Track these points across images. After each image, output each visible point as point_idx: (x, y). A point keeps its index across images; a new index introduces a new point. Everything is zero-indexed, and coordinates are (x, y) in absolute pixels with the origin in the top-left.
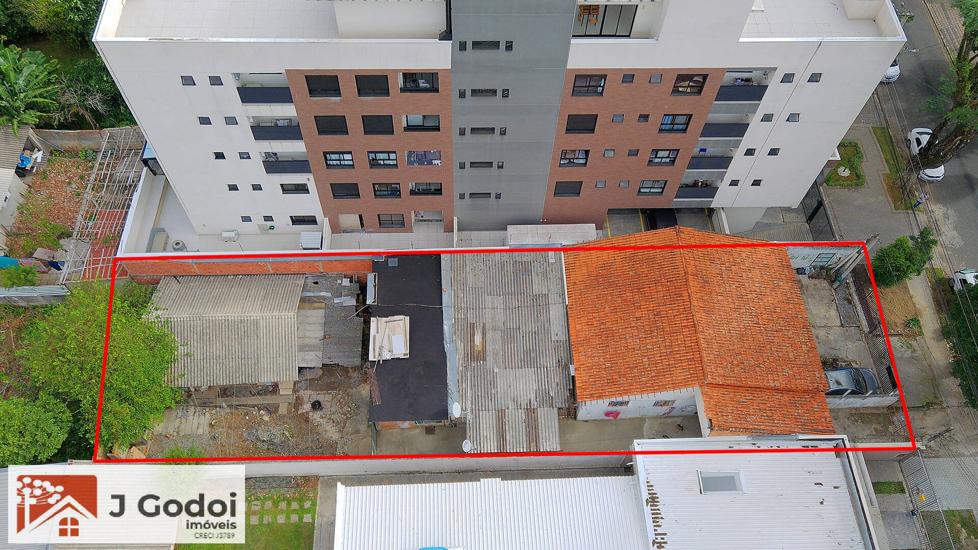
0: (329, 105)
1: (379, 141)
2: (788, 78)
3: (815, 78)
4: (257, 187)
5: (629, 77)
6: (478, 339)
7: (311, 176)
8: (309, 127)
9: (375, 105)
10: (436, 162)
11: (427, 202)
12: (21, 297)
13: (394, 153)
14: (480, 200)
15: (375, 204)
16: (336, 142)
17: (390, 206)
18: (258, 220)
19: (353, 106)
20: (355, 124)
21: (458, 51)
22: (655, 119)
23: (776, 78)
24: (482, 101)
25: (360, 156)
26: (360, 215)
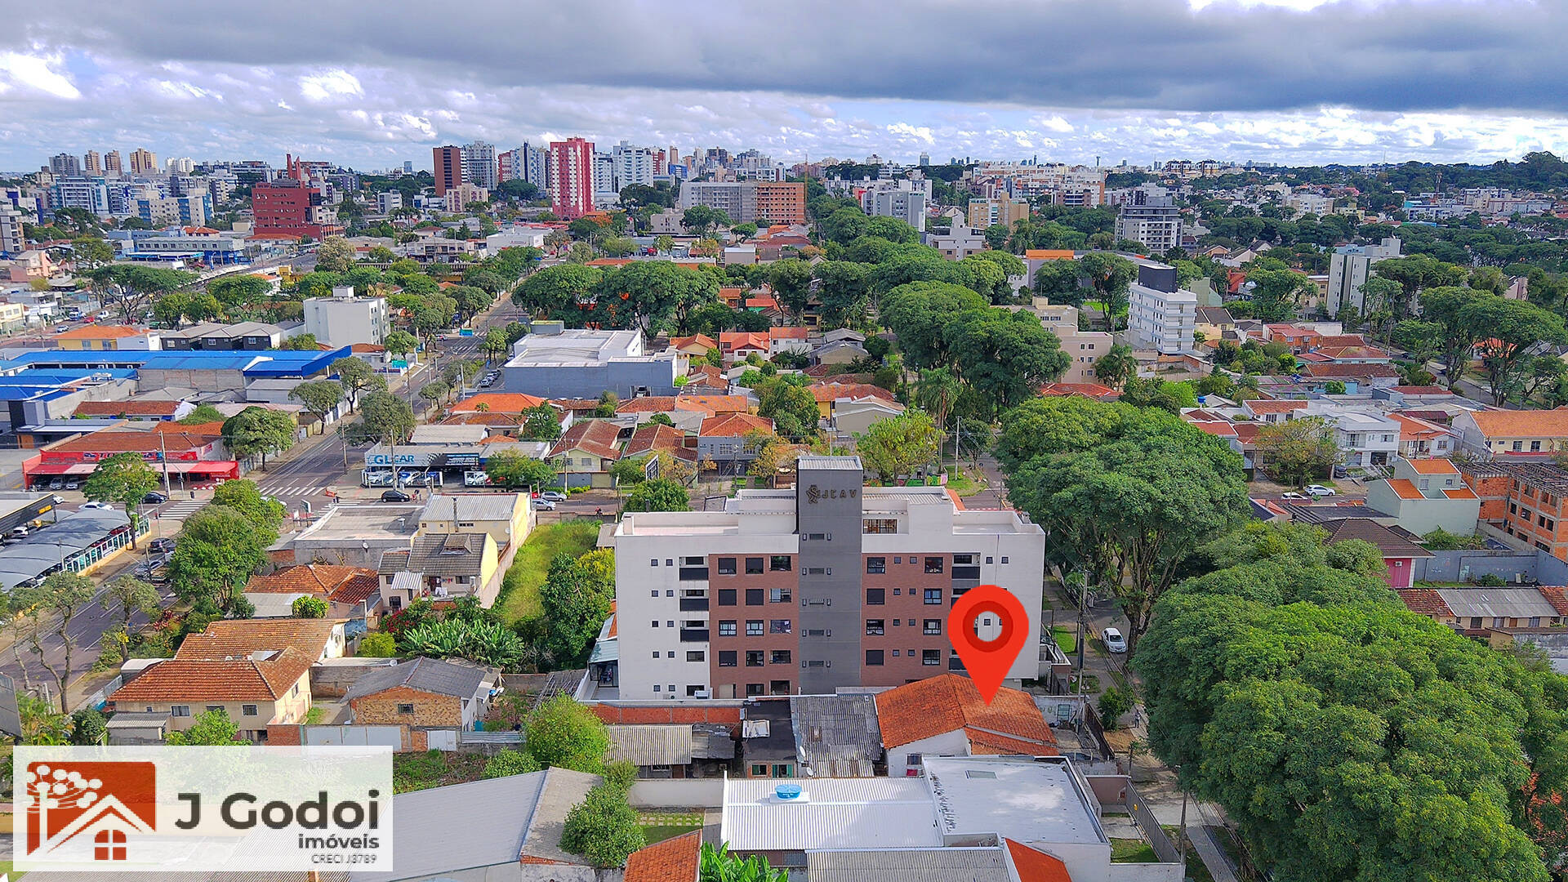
0: (729, 581)
1: (756, 611)
2: (989, 560)
3: (1005, 560)
4: (671, 655)
5: (897, 558)
6: (816, 733)
7: (708, 644)
8: (714, 601)
9: (754, 581)
10: (788, 631)
11: (781, 672)
12: (491, 745)
13: (762, 622)
14: (817, 669)
15: (745, 673)
16: (726, 612)
17: (755, 675)
18: (664, 689)
19: (741, 582)
20: (741, 597)
21: (802, 540)
22: (920, 592)
23: (983, 560)
24: (816, 578)
25: (741, 623)
26: (734, 685)
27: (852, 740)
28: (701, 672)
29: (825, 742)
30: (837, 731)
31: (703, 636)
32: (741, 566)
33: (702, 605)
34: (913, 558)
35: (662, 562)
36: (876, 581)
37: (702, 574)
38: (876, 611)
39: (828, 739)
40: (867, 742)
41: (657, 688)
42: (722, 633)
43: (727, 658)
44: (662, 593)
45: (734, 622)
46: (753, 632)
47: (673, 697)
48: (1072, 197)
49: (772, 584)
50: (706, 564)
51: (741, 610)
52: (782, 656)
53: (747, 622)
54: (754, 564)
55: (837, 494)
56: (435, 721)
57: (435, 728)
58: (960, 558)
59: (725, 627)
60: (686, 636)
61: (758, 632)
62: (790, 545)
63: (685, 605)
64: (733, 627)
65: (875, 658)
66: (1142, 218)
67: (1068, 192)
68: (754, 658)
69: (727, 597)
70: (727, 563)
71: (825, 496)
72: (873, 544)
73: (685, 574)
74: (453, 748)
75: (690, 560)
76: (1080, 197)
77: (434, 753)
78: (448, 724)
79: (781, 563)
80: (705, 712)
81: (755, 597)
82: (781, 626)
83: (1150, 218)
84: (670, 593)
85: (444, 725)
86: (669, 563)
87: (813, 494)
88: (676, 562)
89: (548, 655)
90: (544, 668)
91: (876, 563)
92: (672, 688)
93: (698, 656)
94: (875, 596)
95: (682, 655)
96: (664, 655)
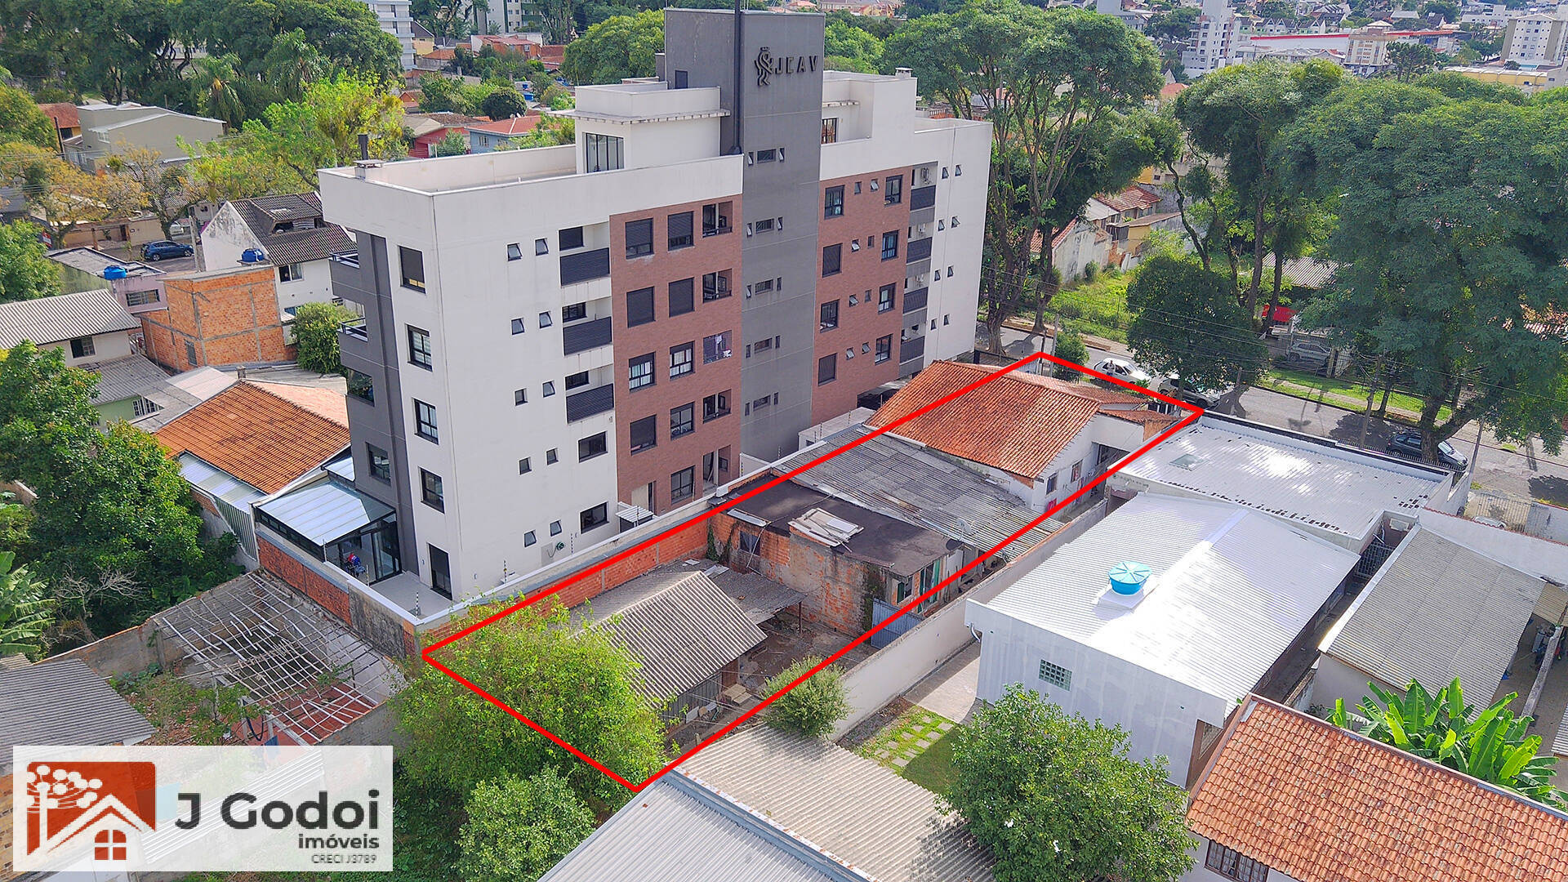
0: (643, 270)
1: (680, 327)
2: (945, 173)
3: (958, 172)
5: (858, 187)
7: (612, 414)
8: (620, 319)
9: (681, 263)
13: (691, 345)
14: (762, 413)
15: (668, 455)
16: (643, 338)
17: (682, 453)
18: (543, 536)
19: (660, 268)
20: (662, 300)
21: (747, 166)
22: (879, 243)
24: (764, 238)
25: (663, 358)
26: (650, 485)
28: (603, 477)
31: (603, 399)
32: (661, 235)
33: (601, 333)
34: (874, 181)
35: (528, 248)
36: (833, 233)
37: (598, 264)
38: (835, 288)
40: (969, 483)
41: (531, 538)
42: (633, 384)
43: (642, 434)
44: (531, 323)
45: (651, 357)
46: (675, 371)
49: (705, 265)
51: (666, 329)
52: (716, 406)
53: (669, 351)
54: (680, 227)
58: (918, 173)
59: (637, 371)
60: (577, 410)
61: (684, 368)
62: (729, 179)
63: (571, 341)
64: (647, 367)
65: (827, 369)
68: (679, 421)
69: (640, 306)
72: (832, 162)
73: (572, 271)
79: (716, 217)
81: (681, 296)
84: (545, 319)
86: (541, 246)
87: (764, 66)
88: (554, 245)
89: (115, 582)
91: (835, 195)
92: (557, 528)
93: (593, 446)
95: (569, 452)
96: (538, 462)
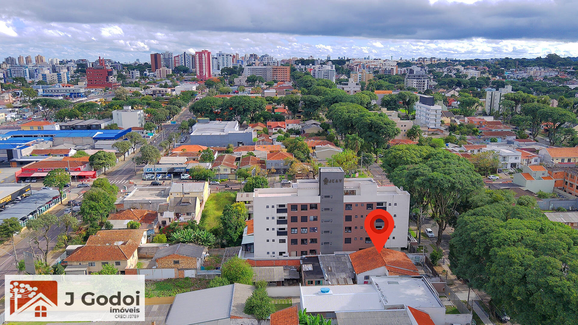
0: (295, 213)
1: (304, 224)
2: (390, 204)
3: (395, 204)
4: (273, 241)
5: (357, 204)
6: (330, 269)
7: (287, 236)
8: (289, 221)
9: (304, 213)
10: (316, 231)
11: (313, 246)
12: (208, 275)
13: (307, 228)
14: (327, 245)
15: (300, 247)
16: (294, 225)
17: (304, 248)
18: (271, 253)
19: (299, 213)
20: (299, 219)
21: (322, 198)
22: (365, 217)
23: (388, 204)
24: (327, 211)
25: (299, 229)
26: (296, 252)
27: (343, 271)
28: (284, 247)
29: (333, 272)
30: (337, 268)
31: (285, 234)
32: (299, 208)
33: (285, 222)
34: (362, 204)
35: (270, 207)
36: (349, 213)
37: (285, 211)
38: (349, 224)
39: (334, 271)
40: (349, 271)
41: (268, 253)
42: (292, 232)
43: (294, 242)
44: (270, 218)
45: (297, 228)
46: (303, 232)
47: (274, 256)
48: (387, 71)
49: (310, 214)
50: (286, 207)
51: (299, 224)
52: (314, 241)
53: (301, 228)
54: (304, 207)
55: (335, 181)
56: (187, 267)
57: (187, 269)
58: (379, 204)
59: (293, 230)
60: (279, 234)
61: (305, 232)
62: (317, 200)
63: (279, 222)
64: (296, 230)
65: (348, 241)
66: (414, 78)
67: (385, 69)
68: (303, 241)
69: (294, 219)
70: (294, 207)
71: (330, 182)
72: (348, 199)
73: (279, 211)
74: (194, 276)
75: (280, 206)
76: (390, 71)
77: (187, 278)
78: (192, 268)
79: (314, 206)
80: (287, 261)
81: (304, 219)
82: (313, 230)
83: (417, 79)
84: (273, 218)
85: (190, 268)
86: (273, 207)
87: (326, 181)
88: (275, 207)
89: (224, 241)
90: (223, 246)
91: (349, 206)
92: (274, 253)
93: (283, 241)
94: (348, 218)
95: (277, 241)
96: (271, 241)
